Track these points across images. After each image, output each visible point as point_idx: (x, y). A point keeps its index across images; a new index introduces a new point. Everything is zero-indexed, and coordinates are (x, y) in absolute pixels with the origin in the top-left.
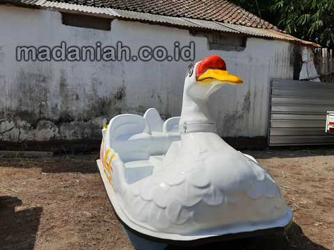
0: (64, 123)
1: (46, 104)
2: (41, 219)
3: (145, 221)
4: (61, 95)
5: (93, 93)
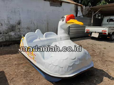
2: (6, 76)
3: (56, 72)
5: (8, 23)
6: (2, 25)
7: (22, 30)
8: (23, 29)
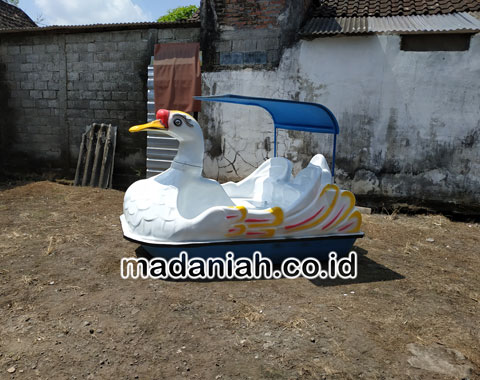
0: (387, 175)
1: (368, 150)
4: (387, 139)
5: (429, 138)
6: (408, 144)
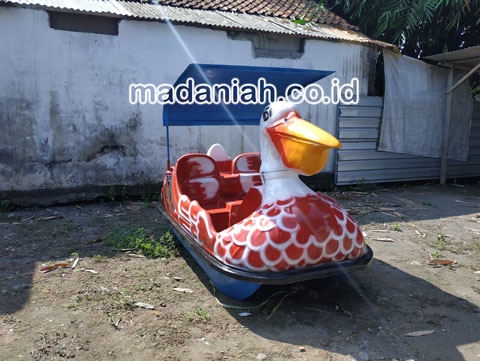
0: (58, 166)
1: (32, 139)
5: (96, 122)
7: (145, 148)
8: (145, 145)
